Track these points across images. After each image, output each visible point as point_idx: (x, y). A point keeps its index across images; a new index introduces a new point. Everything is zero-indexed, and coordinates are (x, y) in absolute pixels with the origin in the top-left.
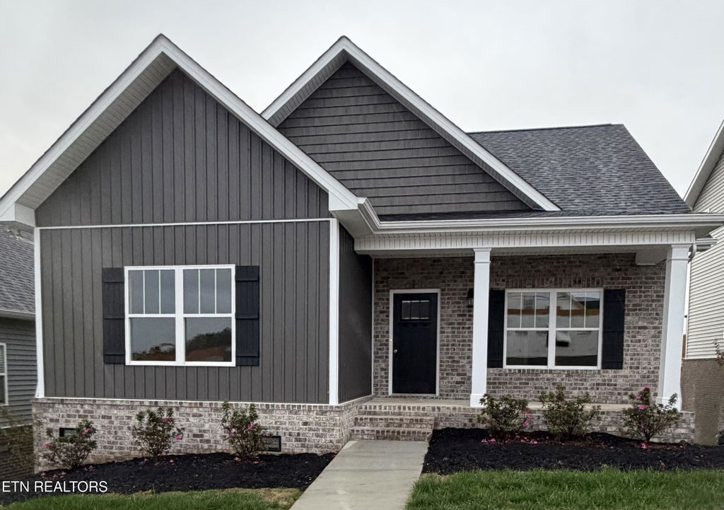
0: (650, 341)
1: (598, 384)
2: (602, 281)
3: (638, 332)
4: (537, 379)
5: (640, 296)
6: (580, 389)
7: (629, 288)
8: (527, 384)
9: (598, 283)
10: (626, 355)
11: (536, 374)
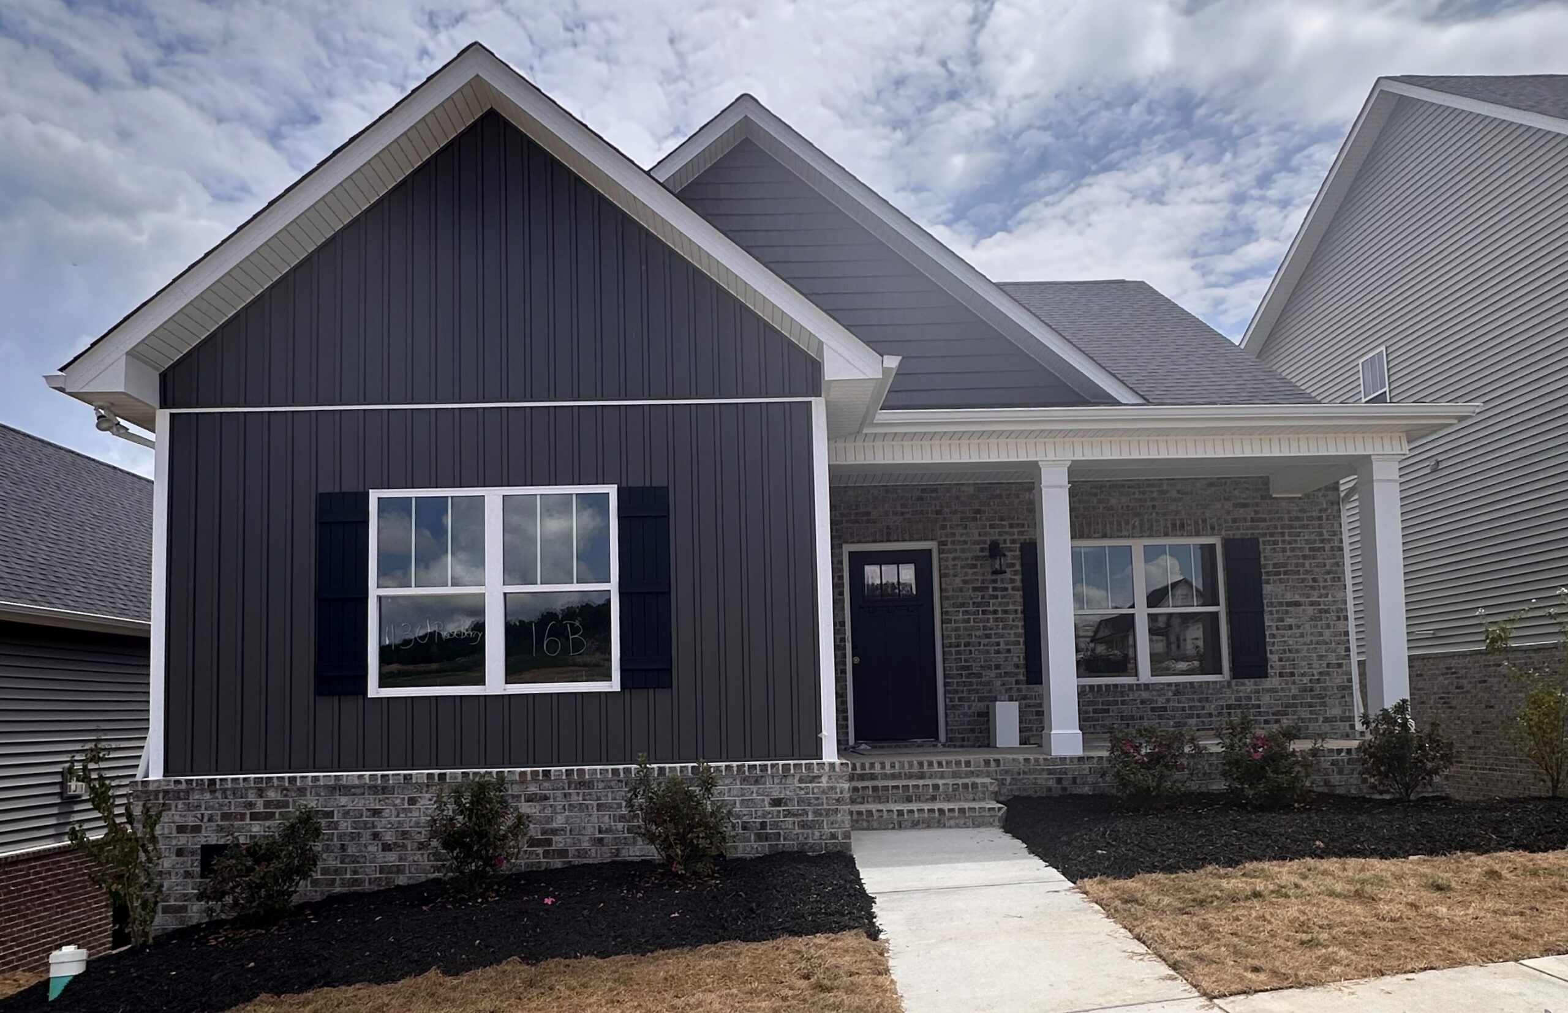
0: (1308, 628)
1: (1229, 707)
2: (1219, 525)
3: (1287, 612)
4: (1123, 703)
5: (1284, 550)
6: (1198, 716)
7: (1264, 535)
8: (1108, 711)
9: (1213, 528)
10: (1271, 652)
11: (1122, 692)
